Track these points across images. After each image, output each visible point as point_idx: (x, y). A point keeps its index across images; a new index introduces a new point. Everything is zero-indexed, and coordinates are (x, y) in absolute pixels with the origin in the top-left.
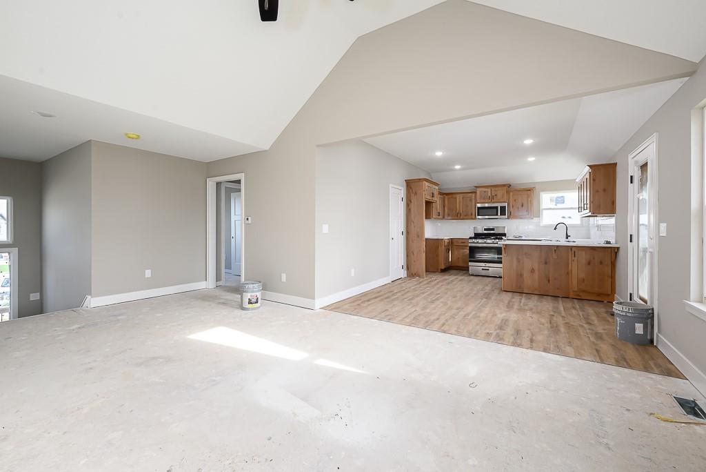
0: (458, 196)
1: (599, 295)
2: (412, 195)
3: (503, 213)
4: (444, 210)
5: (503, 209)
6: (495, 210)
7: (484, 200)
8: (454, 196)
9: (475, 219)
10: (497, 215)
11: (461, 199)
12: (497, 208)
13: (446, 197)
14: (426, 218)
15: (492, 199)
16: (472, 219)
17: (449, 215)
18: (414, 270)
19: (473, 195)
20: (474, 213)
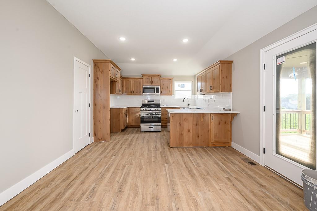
0: (131, 80)
1: (224, 143)
2: (100, 73)
3: (158, 92)
4: (123, 89)
5: (158, 89)
6: (154, 90)
7: (148, 83)
8: (130, 80)
9: (142, 95)
10: (155, 93)
11: (134, 82)
12: (154, 88)
13: (125, 80)
14: (111, 94)
15: (152, 83)
16: (140, 95)
17: (126, 92)
18: (100, 135)
19: (141, 80)
20: (141, 92)
